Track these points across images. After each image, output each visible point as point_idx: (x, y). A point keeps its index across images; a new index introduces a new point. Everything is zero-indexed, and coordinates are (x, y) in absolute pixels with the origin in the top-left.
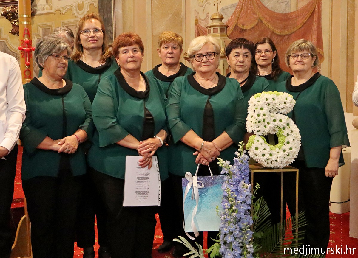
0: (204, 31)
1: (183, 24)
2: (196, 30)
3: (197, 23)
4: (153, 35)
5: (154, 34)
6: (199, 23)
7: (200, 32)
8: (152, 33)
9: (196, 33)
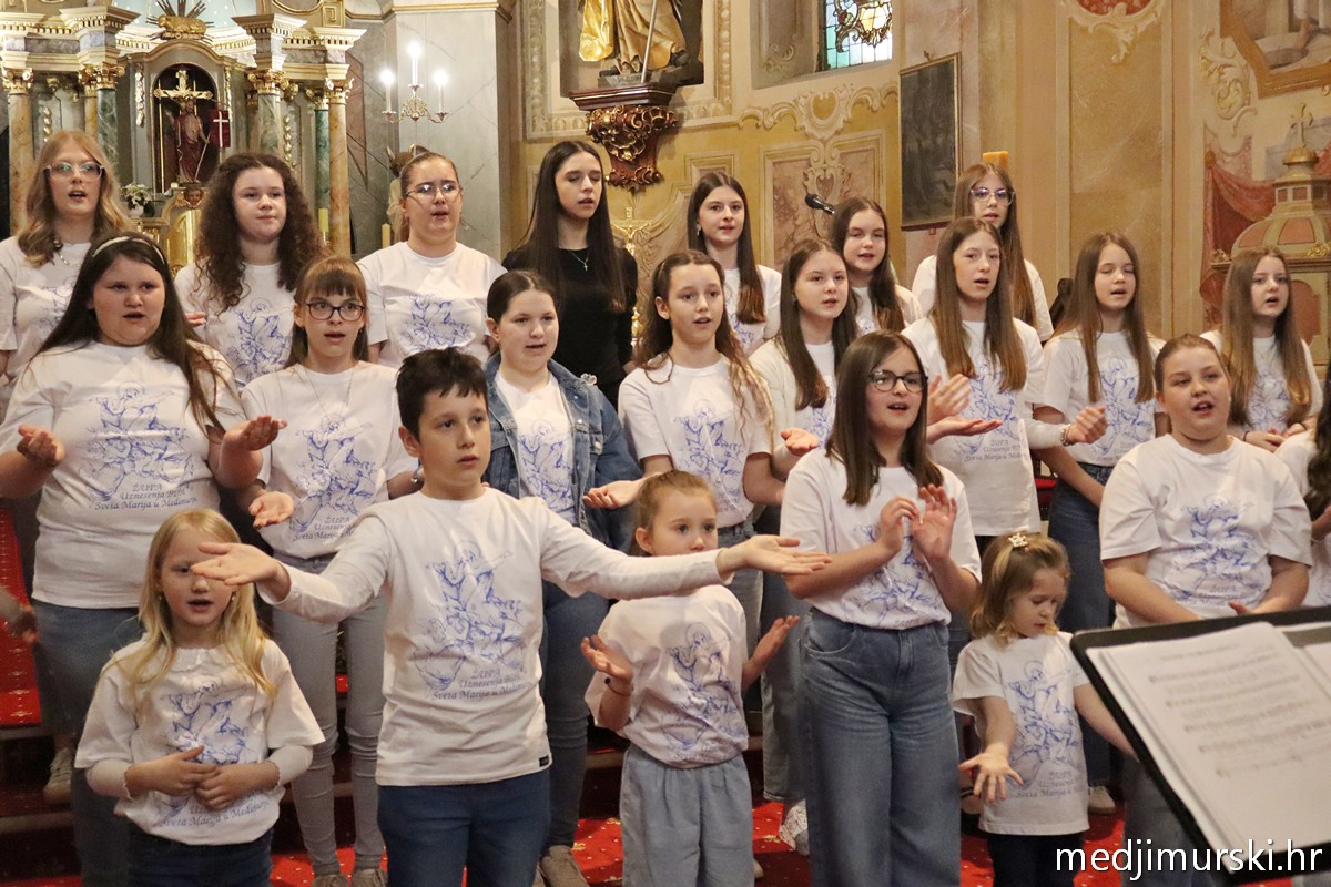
0: (1234, 186)
1: (1166, 164)
2: (1206, 183)
3: (1211, 162)
4: (1072, 194)
5: (1077, 191)
6: (1219, 162)
7: (1222, 186)
8: (1071, 189)
9: (1206, 189)
